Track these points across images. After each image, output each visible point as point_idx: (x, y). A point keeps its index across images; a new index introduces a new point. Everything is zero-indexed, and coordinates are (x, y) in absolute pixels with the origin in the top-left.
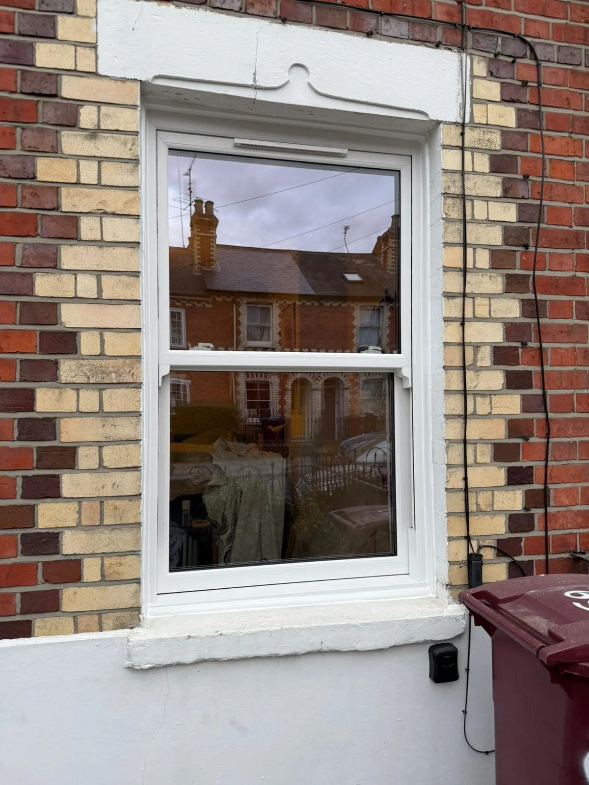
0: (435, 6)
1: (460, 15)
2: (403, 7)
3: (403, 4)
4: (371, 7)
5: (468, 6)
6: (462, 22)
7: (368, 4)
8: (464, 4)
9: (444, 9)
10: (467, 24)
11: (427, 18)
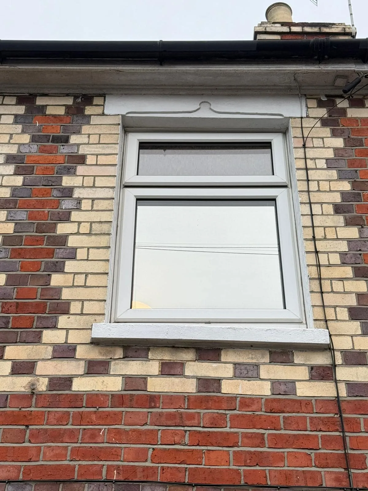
0: (325, 475)
1: (348, 479)
2: (297, 479)
3: (297, 477)
4: (269, 483)
5: (353, 471)
6: (351, 486)
7: (267, 481)
8: (349, 469)
9: (333, 476)
10: (355, 487)
11: (318, 486)
